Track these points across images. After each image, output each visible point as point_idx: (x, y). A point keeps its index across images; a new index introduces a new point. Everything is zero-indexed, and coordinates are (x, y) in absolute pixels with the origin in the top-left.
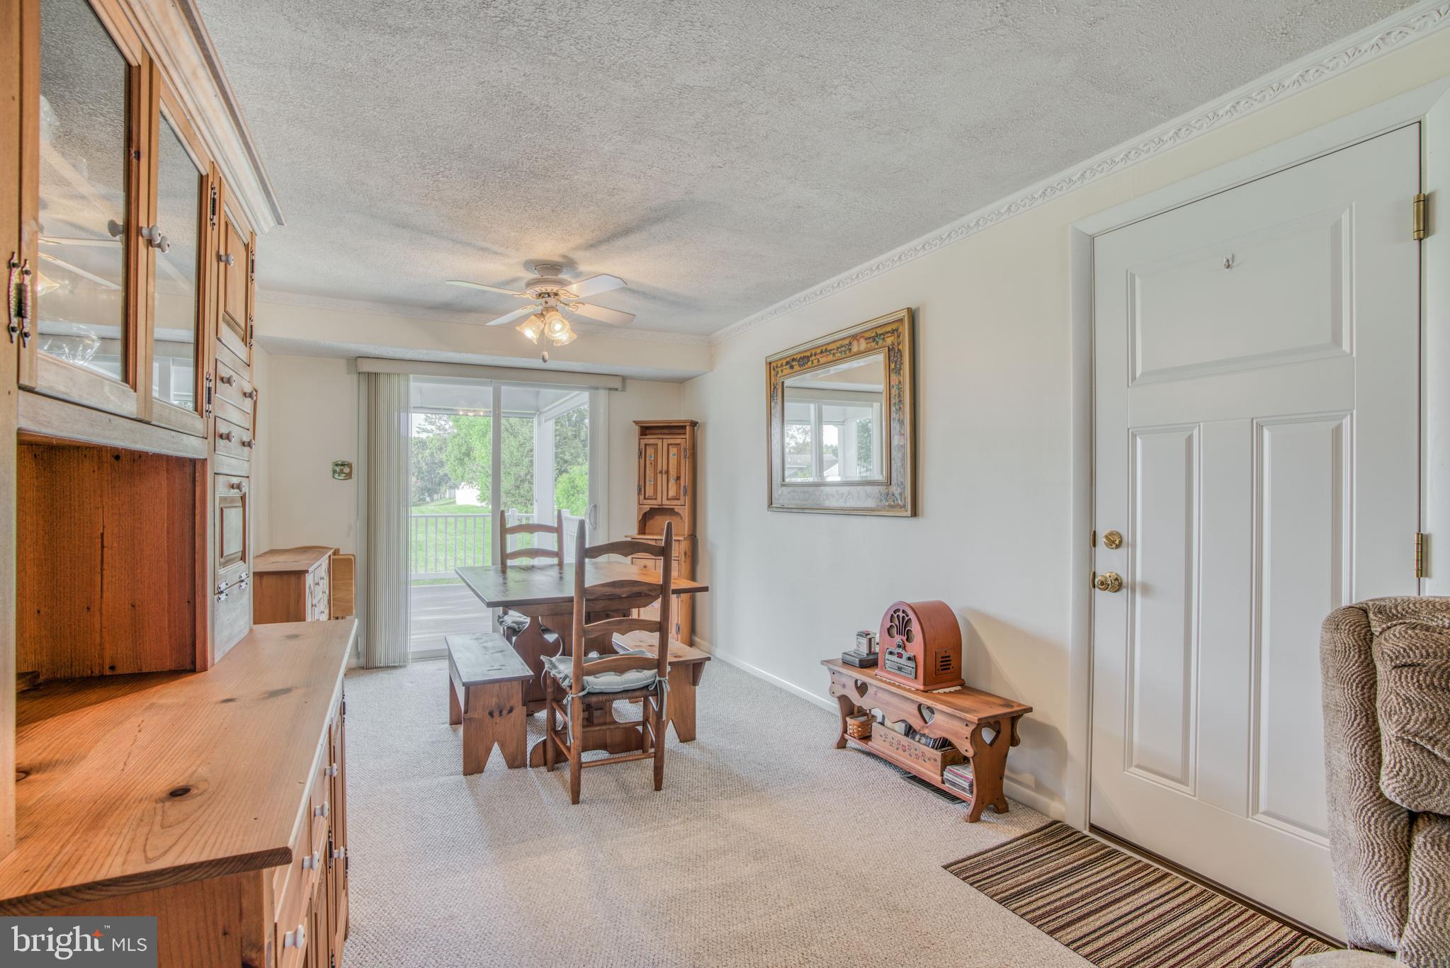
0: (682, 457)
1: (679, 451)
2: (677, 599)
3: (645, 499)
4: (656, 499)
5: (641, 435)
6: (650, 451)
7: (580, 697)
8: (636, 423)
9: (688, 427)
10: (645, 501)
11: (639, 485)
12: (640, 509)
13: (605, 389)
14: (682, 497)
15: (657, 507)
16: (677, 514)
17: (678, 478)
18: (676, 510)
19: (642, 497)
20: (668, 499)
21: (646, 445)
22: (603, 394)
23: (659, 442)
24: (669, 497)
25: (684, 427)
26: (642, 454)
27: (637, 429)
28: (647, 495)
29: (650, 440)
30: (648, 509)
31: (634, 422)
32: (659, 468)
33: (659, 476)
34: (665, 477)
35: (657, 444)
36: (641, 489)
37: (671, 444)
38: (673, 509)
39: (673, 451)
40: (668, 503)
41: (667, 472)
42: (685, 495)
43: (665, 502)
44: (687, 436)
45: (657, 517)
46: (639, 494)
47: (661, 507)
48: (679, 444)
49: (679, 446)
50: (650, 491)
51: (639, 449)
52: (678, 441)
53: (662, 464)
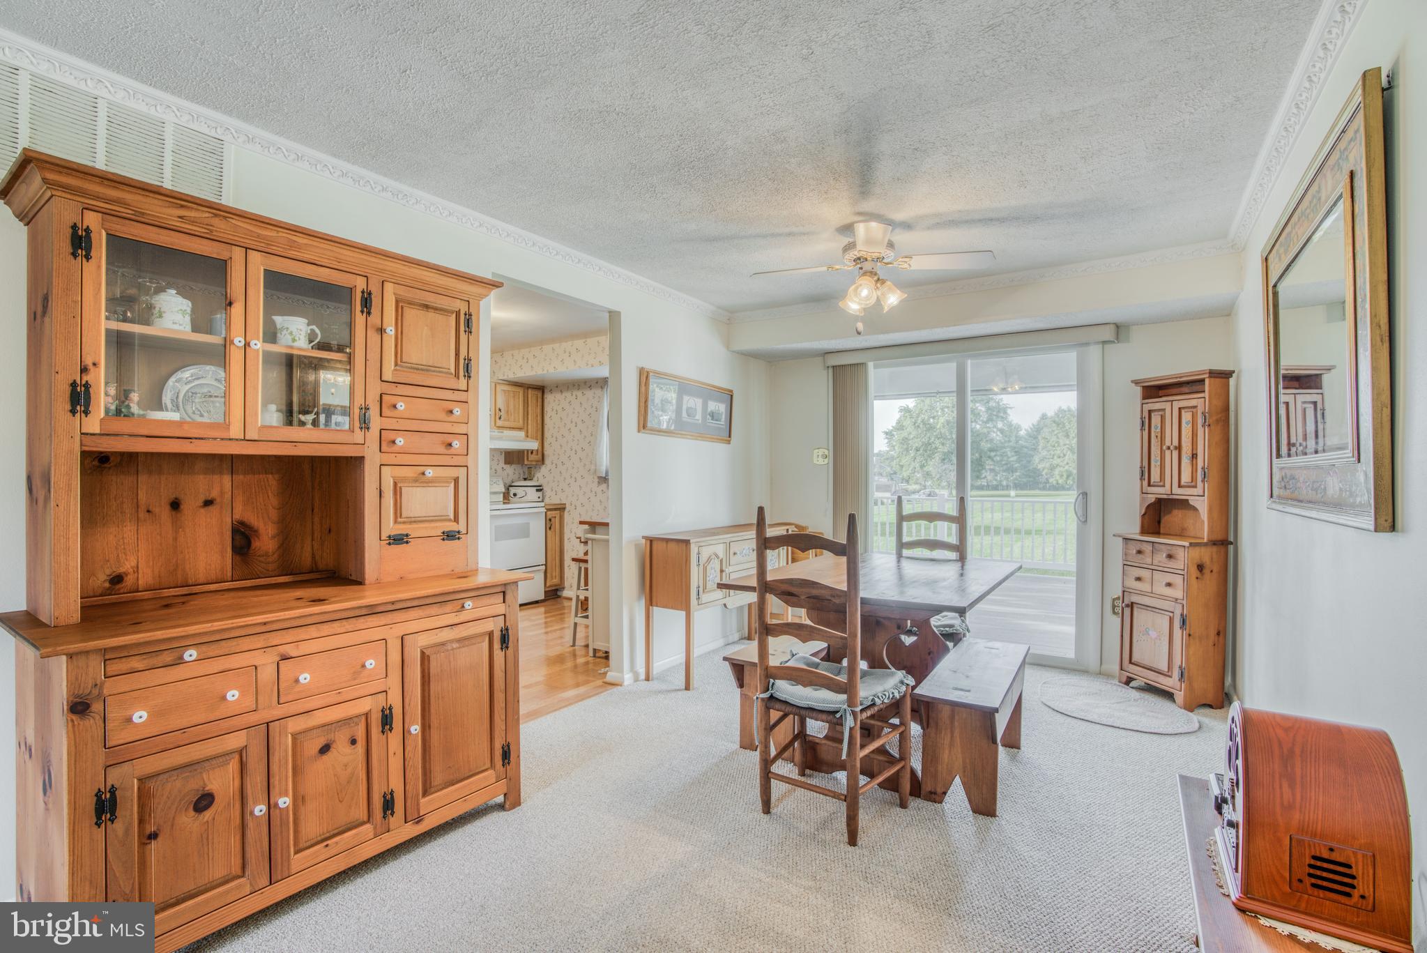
0: (1200, 426)
1: (1194, 417)
2: (1180, 631)
3: (1149, 485)
4: (1164, 486)
5: (1144, 398)
6: (1156, 419)
7: (763, 699)
8: (1136, 382)
9: (1207, 381)
10: (1149, 488)
11: (1141, 467)
12: (1143, 500)
13: (1098, 343)
14: (1200, 484)
15: (1165, 497)
16: (1195, 509)
17: (1194, 456)
18: (1191, 503)
19: (1145, 483)
20: (1180, 486)
21: (1150, 412)
22: (1094, 352)
23: (1167, 406)
24: (1182, 483)
25: (1203, 381)
26: (1146, 423)
27: (1138, 391)
28: (1152, 480)
29: (1155, 404)
30: (1153, 500)
31: (1132, 382)
32: (1168, 443)
33: (1168, 453)
34: (1175, 454)
35: (1164, 410)
36: (1145, 473)
37: (1184, 408)
38: (1187, 500)
39: (1187, 416)
40: (1180, 491)
41: (1179, 448)
42: (1203, 481)
43: (1176, 490)
44: (1206, 395)
45: (1176, 512)
46: (1141, 479)
47: (1171, 497)
48: (1195, 407)
49: (1194, 410)
50: (1155, 476)
51: (1142, 418)
52: (1193, 403)
53: (1171, 438)
